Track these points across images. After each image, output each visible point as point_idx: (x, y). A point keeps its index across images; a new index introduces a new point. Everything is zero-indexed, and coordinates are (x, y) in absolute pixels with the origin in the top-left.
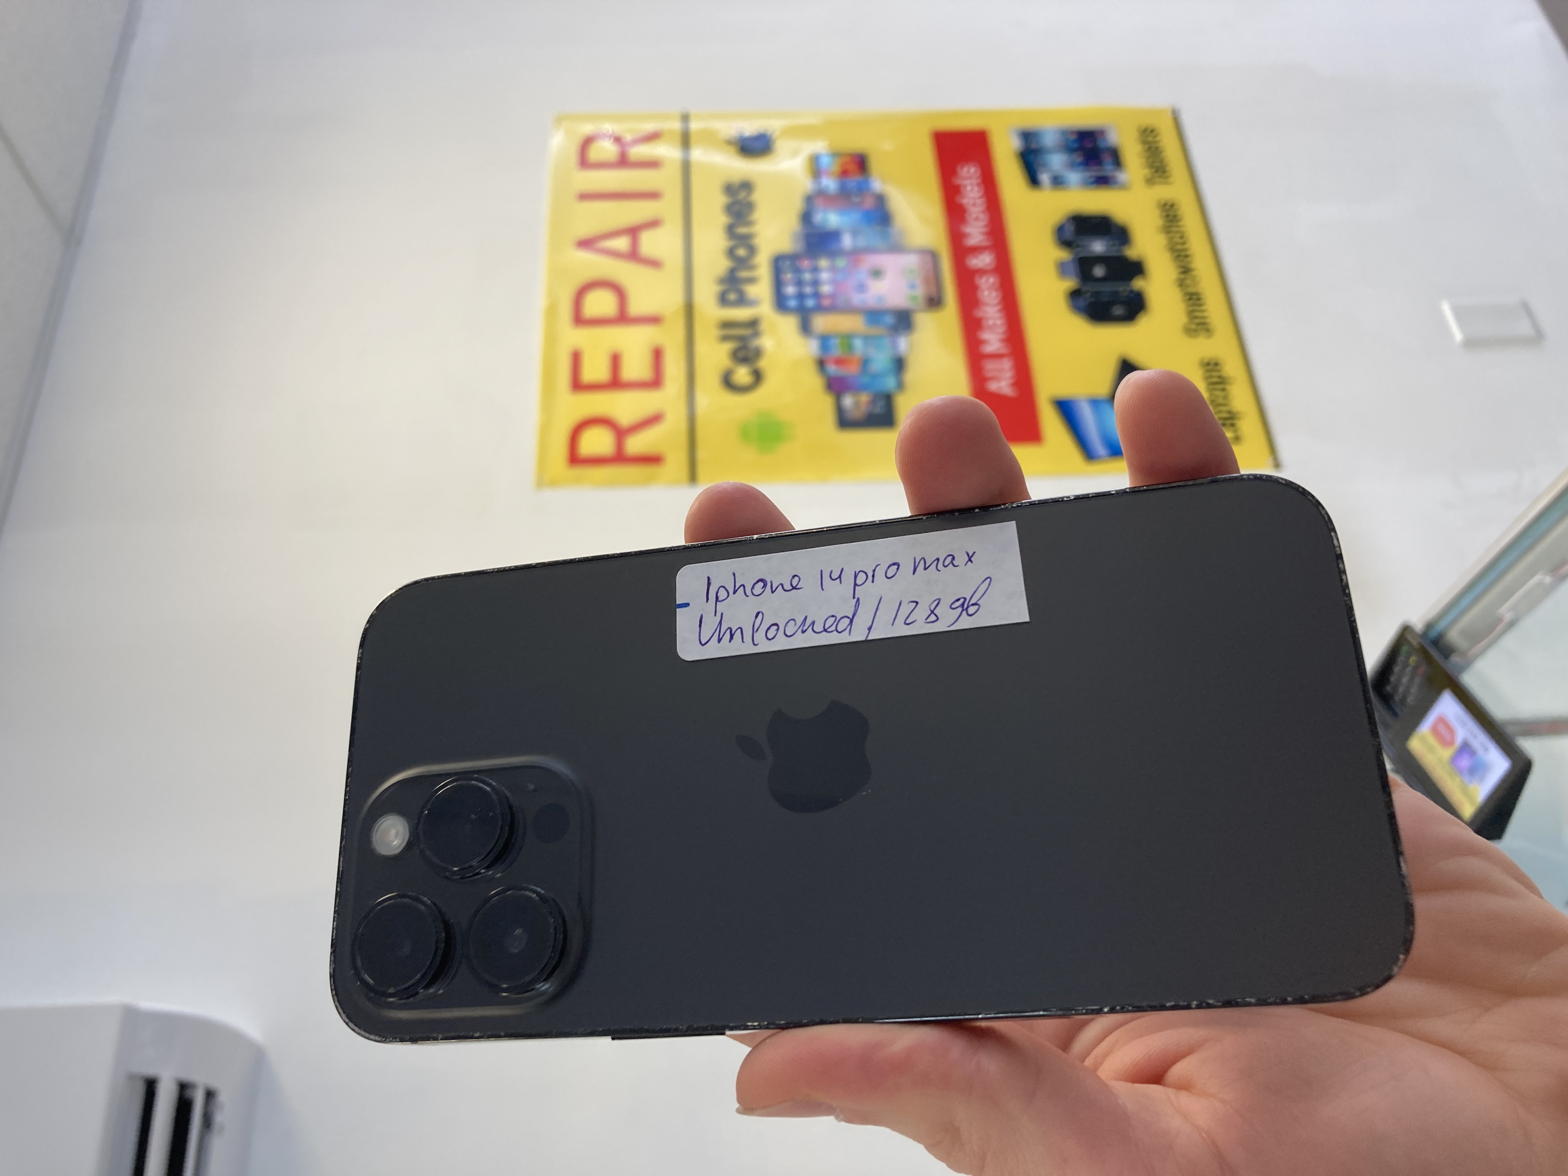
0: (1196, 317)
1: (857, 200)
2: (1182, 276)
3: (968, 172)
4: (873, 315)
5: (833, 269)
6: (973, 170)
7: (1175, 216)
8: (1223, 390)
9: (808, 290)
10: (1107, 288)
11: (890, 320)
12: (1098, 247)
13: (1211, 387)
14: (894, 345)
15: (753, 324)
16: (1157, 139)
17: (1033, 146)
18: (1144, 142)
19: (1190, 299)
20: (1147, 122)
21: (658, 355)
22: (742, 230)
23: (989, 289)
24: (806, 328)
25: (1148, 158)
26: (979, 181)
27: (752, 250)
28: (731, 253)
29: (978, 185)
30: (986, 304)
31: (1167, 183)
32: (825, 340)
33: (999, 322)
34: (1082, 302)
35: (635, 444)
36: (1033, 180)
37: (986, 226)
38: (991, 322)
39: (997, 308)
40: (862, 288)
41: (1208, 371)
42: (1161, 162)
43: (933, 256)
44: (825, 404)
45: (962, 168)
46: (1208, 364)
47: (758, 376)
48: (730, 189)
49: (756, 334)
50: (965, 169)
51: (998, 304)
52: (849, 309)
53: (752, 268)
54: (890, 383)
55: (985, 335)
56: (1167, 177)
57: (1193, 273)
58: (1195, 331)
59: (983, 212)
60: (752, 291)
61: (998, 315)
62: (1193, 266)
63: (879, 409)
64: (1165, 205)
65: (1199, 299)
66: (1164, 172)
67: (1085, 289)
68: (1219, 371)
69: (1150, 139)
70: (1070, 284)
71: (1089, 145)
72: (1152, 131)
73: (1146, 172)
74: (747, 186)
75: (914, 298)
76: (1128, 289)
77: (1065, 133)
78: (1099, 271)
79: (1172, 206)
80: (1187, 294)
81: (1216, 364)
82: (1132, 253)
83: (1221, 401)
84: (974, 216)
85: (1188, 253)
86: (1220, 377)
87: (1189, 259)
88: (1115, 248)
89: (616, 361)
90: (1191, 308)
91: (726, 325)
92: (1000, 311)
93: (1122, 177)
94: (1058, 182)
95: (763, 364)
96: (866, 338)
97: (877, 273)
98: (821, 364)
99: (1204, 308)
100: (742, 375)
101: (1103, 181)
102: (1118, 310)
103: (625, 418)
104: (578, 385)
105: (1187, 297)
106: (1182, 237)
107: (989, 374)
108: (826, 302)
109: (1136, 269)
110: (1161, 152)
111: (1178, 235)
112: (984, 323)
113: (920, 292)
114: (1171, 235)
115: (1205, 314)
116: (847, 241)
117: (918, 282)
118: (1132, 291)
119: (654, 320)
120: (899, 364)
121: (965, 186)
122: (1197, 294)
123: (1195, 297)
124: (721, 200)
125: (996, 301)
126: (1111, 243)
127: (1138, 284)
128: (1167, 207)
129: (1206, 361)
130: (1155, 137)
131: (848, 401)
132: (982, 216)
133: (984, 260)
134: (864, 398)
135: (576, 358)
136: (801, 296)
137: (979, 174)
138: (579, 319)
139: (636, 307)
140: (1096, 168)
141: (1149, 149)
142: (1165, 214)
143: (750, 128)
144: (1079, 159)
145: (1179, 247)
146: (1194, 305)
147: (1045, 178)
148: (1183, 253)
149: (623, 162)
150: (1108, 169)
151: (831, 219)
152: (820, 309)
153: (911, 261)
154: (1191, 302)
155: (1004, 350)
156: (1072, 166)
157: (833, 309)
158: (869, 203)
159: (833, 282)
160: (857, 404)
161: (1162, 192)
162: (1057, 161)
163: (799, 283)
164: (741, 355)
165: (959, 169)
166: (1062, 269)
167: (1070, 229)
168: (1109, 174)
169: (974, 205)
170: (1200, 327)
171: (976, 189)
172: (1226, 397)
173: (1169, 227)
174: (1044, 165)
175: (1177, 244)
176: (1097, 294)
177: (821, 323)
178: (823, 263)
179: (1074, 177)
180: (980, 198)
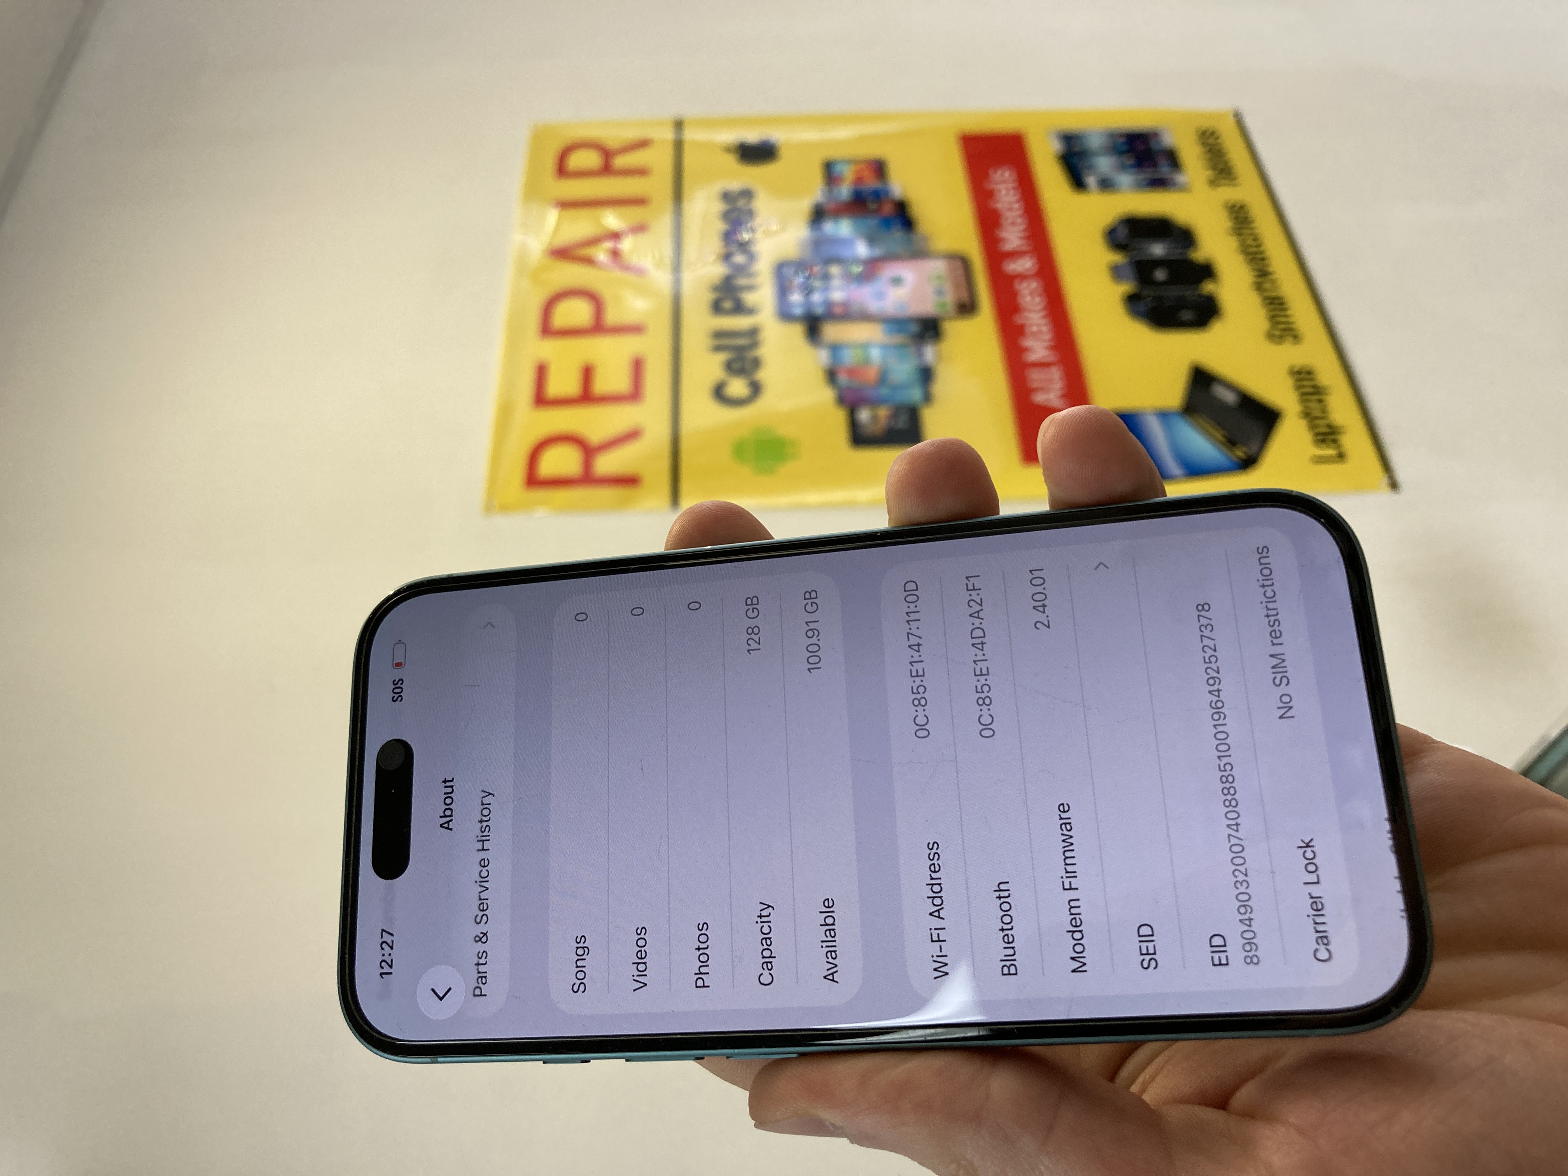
0: (1280, 323)
1: (873, 206)
2: (1260, 280)
3: (1002, 175)
4: (895, 323)
5: (845, 276)
6: (1007, 174)
7: (1247, 218)
8: (1320, 401)
10: (1173, 292)
11: (914, 328)
12: (1158, 250)
13: (1305, 397)
14: (920, 355)
15: (753, 332)
16: (1219, 141)
17: (1076, 149)
18: (1204, 144)
19: (1271, 304)
20: (1206, 124)
21: (638, 367)
22: (739, 236)
23: (1031, 294)
24: (814, 336)
25: (1211, 160)
26: (1015, 185)
27: (752, 257)
28: (727, 257)
29: (1014, 188)
30: (1030, 311)
31: (1234, 185)
32: (835, 350)
33: (1044, 329)
34: (1143, 307)
35: (605, 464)
36: (1078, 182)
37: (1025, 230)
38: (1034, 329)
39: (1041, 314)
40: (880, 296)
41: (1298, 380)
42: (1226, 163)
43: (962, 262)
44: (838, 418)
45: (995, 171)
46: (1299, 373)
47: (756, 389)
48: (727, 197)
49: (755, 345)
50: (999, 173)
51: (1044, 309)
52: (865, 317)
53: (751, 275)
54: (915, 394)
55: (1028, 343)
56: (1235, 179)
57: (1272, 276)
58: (1281, 337)
59: (1020, 216)
60: (749, 298)
61: (1043, 321)
62: (1270, 269)
63: (902, 423)
64: (1233, 206)
65: (1282, 304)
66: (1230, 174)
67: (1145, 293)
68: (1312, 380)
69: (1211, 141)
70: (1126, 287)
71: (1141, 147)
72: (1213, 133)
73: (1208, 173)
74: (746, 194)
75: (943, 305)
76: (1197, 293)
77: (1112, 135)
78: (1160, 275)
79: (1242, 207)
80: (1266, 298)
81: (1309, 373)
82: (1199, 255)
83: (1317, 413)
84: (1010, 221)
85: (1263, 256)
86: (1315, 387)
87: (1266, 262)
88: (1179, 251)
89: (588, 373)
90: (1272, 313)
91: (719, 335)
92: (1045, 317)
93: (1181, 178)
94: (1106, 185)
95: (763, 375)
96: (885, 347)
97: (897, 281)
98: (831, 375)
99: (1288, 313)
100: (737, 387)
101: (1159, 183)
102: (1187, 315)
103: (595, 436)
105: (1268, 301)
106: (1256, 239)
107: (1035, 385)
108: (838, 310)
109: (1206, 271)
110: (1224, 155)
112: (1028, 330)
113: (950, 299)
114: (1242, 237)
115: (1290, 320)
116: (861, 249)
117: (948, 288)
118: (1201, 296)
119: (635, 329)
120: (926, 375)
121: (1000, 191)
122: (1278, 298)
123: (1276, 301)
124: (719, 207)
125: (1039, 307)
126: (1173, 245)
127: (1208, 287)
128: (1236, 209)
129: (1296, 369)
130: (1217, 138)
131: (864, 415)
132: (1019, 220)
133: (1025, 265)
134: (883, 412)
135: (541, 372)
136: (808, 304)
137: (1014, 176)
138: (547, 330)
139: (611, 317)
140: (1149, 170)
141: (1210, 151)
142: (1234, 215)
143: (752, 136)
144: (1131, 162)
145: (1253, 249)
146: (1275, 310)
147: (1091, 181)
148: (1259, 256)
149: (607, 169)
150: (1164, 170)
152: (832, 318)
153: (937, 267)
154: (1272, 307)
155: (1051, 359)
156: (1123, 168)
158: (888, 209)
159: (845, 290)
160: (875, 418)
161: (1228, 193)
162: (1105, 164)
163: (807, 291)
164: (736, 366)
165: (991, 172)
166: (1116, 273)
167: (1123, 233)
168: (1166, 176)
169: (1010, 209)
170: (1286, 333)
171: (1012, 192)
172: (1324, 410)
173: (1240, 229)
174: (1090, 167)
175: (1251, 246)
176: (1162, 297)
177: (832, 332)
178: (834, 271)
179: (1125, 179)
180: (1018, 201)
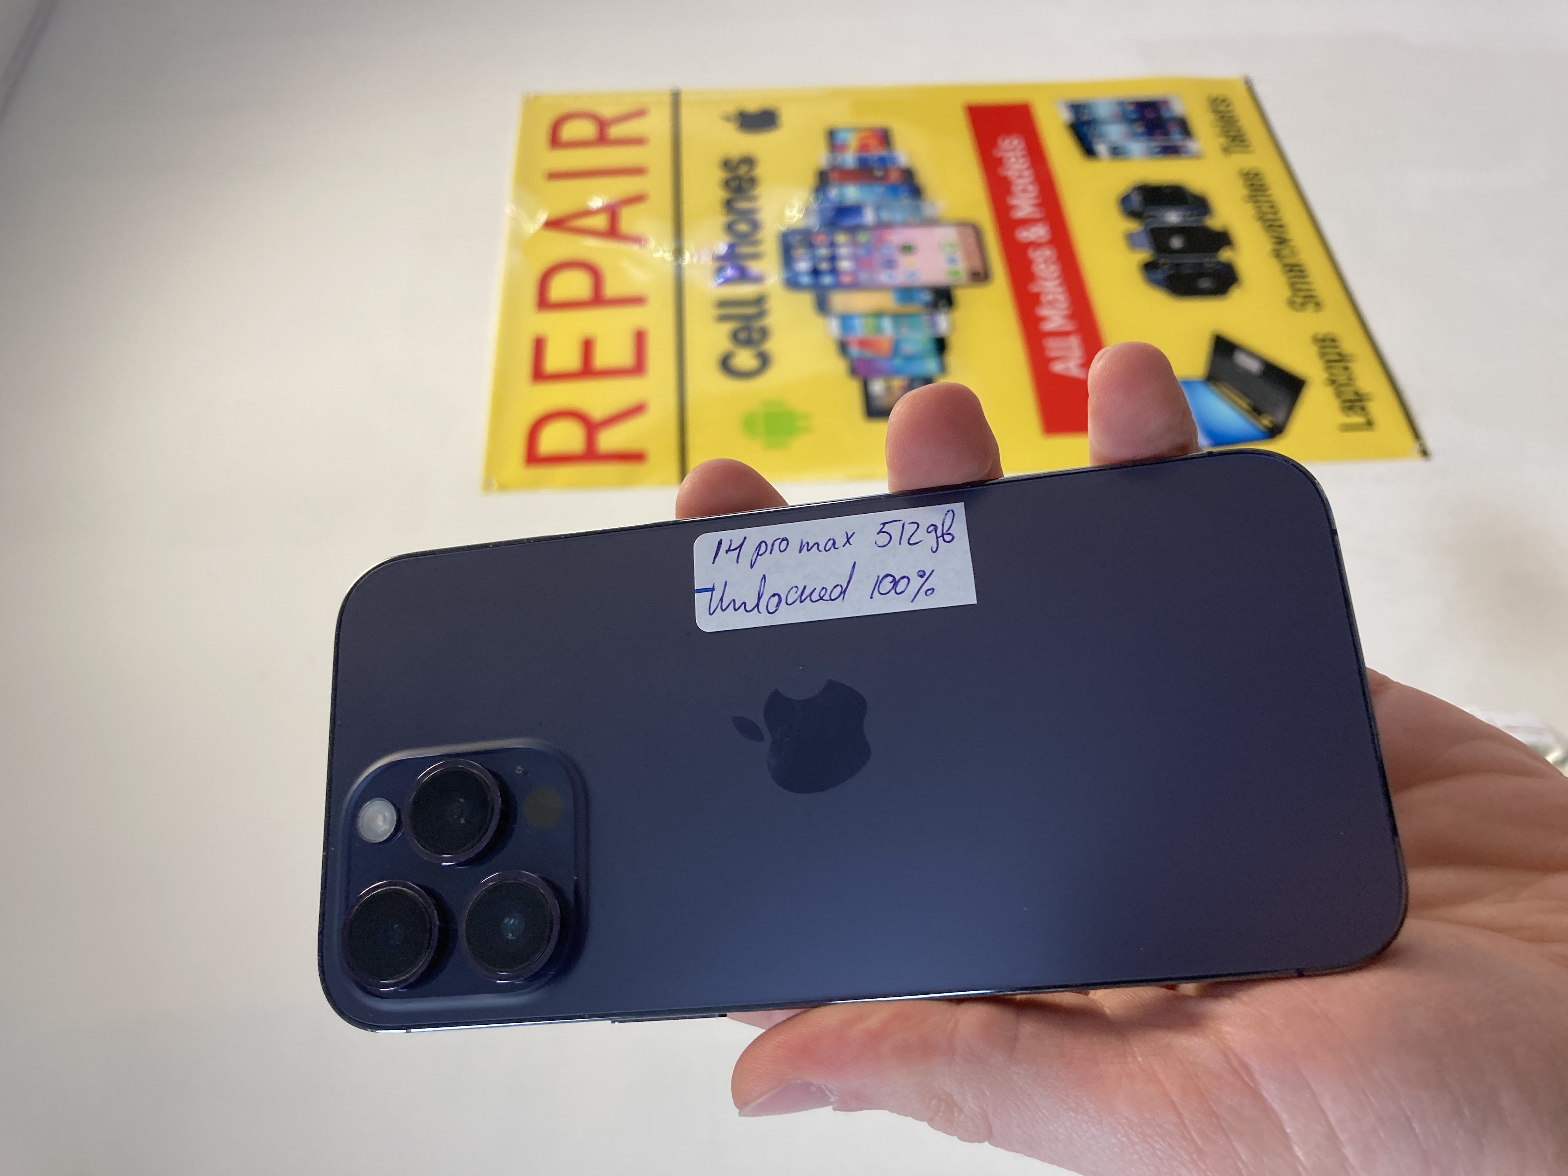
0: (1299, 290)
1: (879, 174)
2: (1278, 247)
3: (1010, 143)
4: (906, 293)
5: (854, 244)
6: (1016, 142)
7: (1262, 185)
8: (1346, 368)
9: (824, 266)
10: (1190, 259)
11: (927, 297)
12: (1173, 217)
13: (1330, 364)
14: (934, 325)
15: (759, 301)
16: (1230, 108)
17: (1085, 118)
18: (1216, 111)
19: (1291, 271)
20: (1217, 92)
21: (640, 339)
22: (743, 205)
23: (1045, 262)
24: (822, 306)
25: (1223, 127)
26: (1025, 152)
27: (755, 226)
28: (730, 228)
29: (1023, 156)
30: (1045, 279)
31: (1247, 152)
32: (846, 320)
33: (1061, 297)
34: (1160, 275)
35: (609, 440)
36: (1089, 150)
37: (1037, 197)
38: (1050, 297)
39: (1057, 282)
40: (890, 264)
41: (1322, 348)
42: (1239, 131)
43: (973, 230)
44: (852, 390)
45: (1004, 140)
46: (1323, 340)
47: (765, 360)
48: (727, 164)
49: (761, 314)
50: (1007, 141)
51: (1059, 277)
52: (873, 287)
53: (756, 243)
54: (930, 365)
55: (1044, 312)
56: (1247, 146)
57: (1292, 244)
58: (1303, 304)
59: (1032, 183)
60: (754, 267)
61: (1060, 290)
62: (1288, 237)
64: (1248, 174)
65: (1301, 271)
66: (1243, 141)
67: (1162, 261)
68: (1336, 347)
69: (1222, 108)
70: (1144, 255)
71: (1150, 115)
72: (1224, 101)
73: (1222, 140)
74: (749, 161)
75: (956, 273)
76: (1216, 260)
77: (1121, 104)
78: (1176, 243)
79: (1256, 174)
80: (1285, 265)
81: (1333, 340)
82: (1215, 222)
83: (1342, 380)
85: (1281, 223)
86: (1340, 354)
87: (1284, 229)
88: (1193, 219)
89: (588, 347)
90: (1293, 281)
91: (723, 304)
92: (1061, 285)
93: (1193, 145)
94: (1117, 152)
95: (771, 346)
96: (897, 317)
97: (907, 249)
98: (843, 347)
99: (1308, 280)
100: (745, 359)
101: (1171, 151)
102: (1205, 283)
103: (598, 411)
104: (539, 374)
105: (1288, 268)
106: (1272, 207)
107: (1052, 354)
108: (846, 279)
109: (1223, 239)
110: (1236, 121)
111: (1269, 205)
112: (1044, 299)
113: (962, 267)
114: (1259, 204)
115: (1311, 287)
116: (869, 217)
117: (959, 255)
118: (1219, 263)
119: (636, 301)
120: (941, 345)
121: (1009, 158)
122: (1297, 265)
123: (1296, 268)
124: (719, 175)
125: (1056, 274)
126: (1188, 213)
127: (1225, 255)
128: (1251, 176)
129: (1320, 337)
130: (1228, 106)
131: (878, 387)
132: (1031, 188)
133: (1038, 232)
134: (898, 383)
135: (539, 346)
136: (816, 272)
137: (1023, 145)
138: (544, 303)
139: (611, 289)
140: (1161, 138)
141: (1222, 117)
142: (1249, 183)
143: (753, 106)
144: (1140, 129)
145: (1270, 216)
146: (1296, 277)
147: (1101, 148)
148: (1276, 224)
149: (602, 139)
150: (1176, 138)
151: (852, 193)
152: (839, 286)
153: (948, 235)
154: (1291, 274)
155: (1069, 326)
156: (1134, 136)
157: (856, 286)
158: (894, 176)
159: (855, 258)
161: (1242, 161)
162: (1115, 132)
163: (814, 259)
164: (743, 336)
165: (999, 141)
166: (1131, 240)
167: (1136, 200)
168: (1179, 143)
169: (1020, 177)
170: (1307, 300)
171: (1022, 161)
172: (1350, 379)
173: (1254, 196)
174: (1101, 136)
175: (1267, 213)
176: (1179, 265)
177: (840, 301)
178: (841, 238)
179: (1137, 147)
180: (1028, 169)
